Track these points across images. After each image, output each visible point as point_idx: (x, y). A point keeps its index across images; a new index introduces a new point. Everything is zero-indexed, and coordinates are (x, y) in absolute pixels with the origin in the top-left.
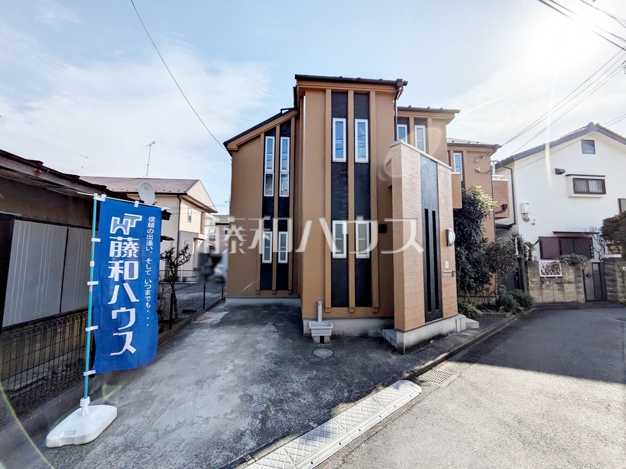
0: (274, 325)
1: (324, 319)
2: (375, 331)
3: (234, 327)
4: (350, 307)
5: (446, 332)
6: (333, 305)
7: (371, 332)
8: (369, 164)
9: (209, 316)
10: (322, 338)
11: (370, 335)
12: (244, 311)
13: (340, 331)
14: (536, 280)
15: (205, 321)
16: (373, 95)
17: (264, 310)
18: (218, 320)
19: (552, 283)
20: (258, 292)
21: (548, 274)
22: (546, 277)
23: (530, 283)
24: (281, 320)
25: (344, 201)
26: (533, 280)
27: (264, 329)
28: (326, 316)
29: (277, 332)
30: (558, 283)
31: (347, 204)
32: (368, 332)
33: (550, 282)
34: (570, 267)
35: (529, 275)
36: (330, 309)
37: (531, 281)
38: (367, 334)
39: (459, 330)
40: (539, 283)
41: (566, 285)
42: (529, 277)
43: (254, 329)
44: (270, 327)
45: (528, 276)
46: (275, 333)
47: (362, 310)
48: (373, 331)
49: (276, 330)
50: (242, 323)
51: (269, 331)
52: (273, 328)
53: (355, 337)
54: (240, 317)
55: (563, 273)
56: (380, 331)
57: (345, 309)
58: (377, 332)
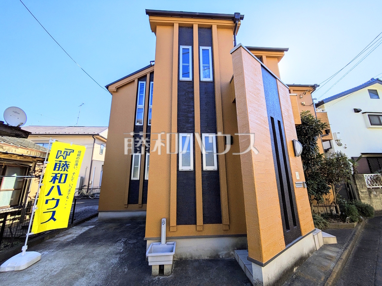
0: (125, 242)
1: (167, 238)
2: (226, 252)
4: (197, 225)
5: (307, 253)
6: (179, 223)
7: (223, 254)
8: (213, 82)
11: (221, 257)
13: (188, 254)
14: (365, 190)
15: (60, 239)
16: (214, 28)
17: (128, 223)
18: (75, 236)
19: (378, 193)
20: (126, 206)
21: (373, 186)
22: (373, 188)
25: (191, 115)
27: (110, 249)
28: (170, 235)
31: (193, 117)
32: (220, 253)
33: (376, 192)
35: (358, 186)
36: (175, 228)
37: (361, 192)
38: (218, 255)
39: (318, 248)
40: (367, 193)
43: (100, 250)
45: (357, 188)
46: (118, 255)
47: (211, 228)
48: (225, 252)
49: (122, 250)
50: (95, 240)
51: (113, 253)
52: (120, 248)
53: (204, 260)
54: (101, 231)
56: (232, 253)
57: (192, 227)
58: (228, 254)
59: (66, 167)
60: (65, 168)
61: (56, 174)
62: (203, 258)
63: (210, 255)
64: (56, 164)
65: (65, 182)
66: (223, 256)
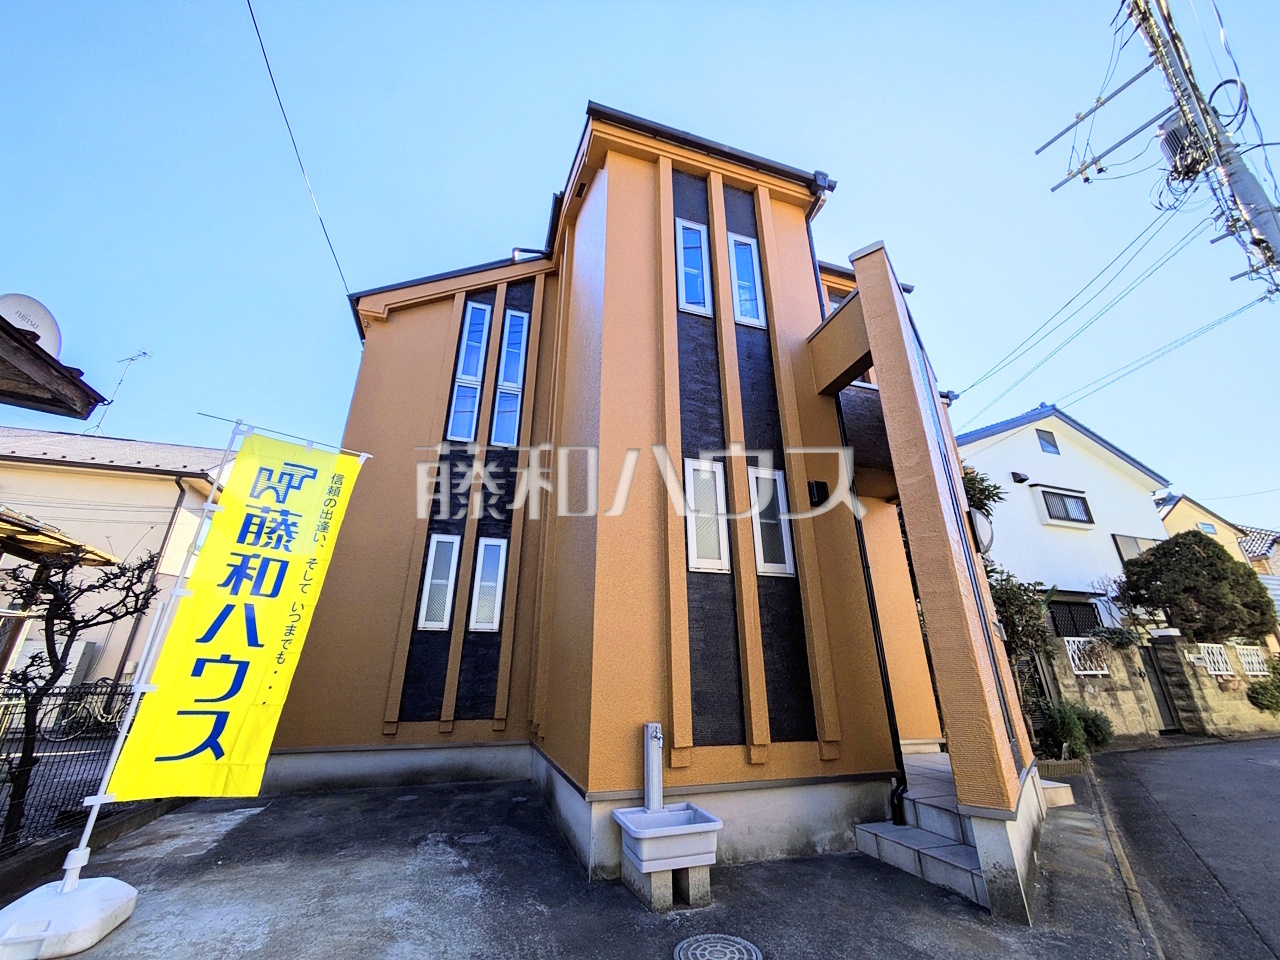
0: (451, 843)
1: (667, 796)
2: (833, 833)
3: (276, 867)
4: (754, 742)
6: (699, 740)
7: (823, 841)
8: (768, 332)
9: (174, 828)
10: (679, 876)
11: (819, 850)
12: (327, 803)
13: (724, 847)
14: (1070, 681)
15: (141, 853)
16: (763, 196)
17: (405, 793)
18: (210, 841)
19: (1097, 689)
20: (392, 729)
21: (1085, 669)
22: (1085, 676)
23: (1062, 688)
24: (475, 824)
26: (1066, 682)
27: (412, 864)
28: (678, 780)
29: (468, 871)
30: (1106, 690)
32: (815, 838)
33: (1094, 687)
34: (1115, 653)
35: (1056, 669)
36: (687, 753)
37: (1064, 685)
38: (811, 846)
39: (1044, 813)
40: (1077, 689)
41: (1120, 694)
42: (1058, 676)
43: (370, 869)
44: (435, 857)
45: (1054, 674)
46: (465, 877)
47: (790, 756)
48: (830, 834)
49: (465, 863)
50: (315, 846)
51: (439, 873)
52: (450, 857)
54: (311, 822)
55: (1109, 667)
56: (849, 834)
57: (736, 751)
58: (839, 838)
59: (283, 533)
60: (280, 538)
61: (246, 559)
62: (770, 857)
63: (788, 843)
64: (249, 519)
65: (275, 593)
66: (827, 848)
